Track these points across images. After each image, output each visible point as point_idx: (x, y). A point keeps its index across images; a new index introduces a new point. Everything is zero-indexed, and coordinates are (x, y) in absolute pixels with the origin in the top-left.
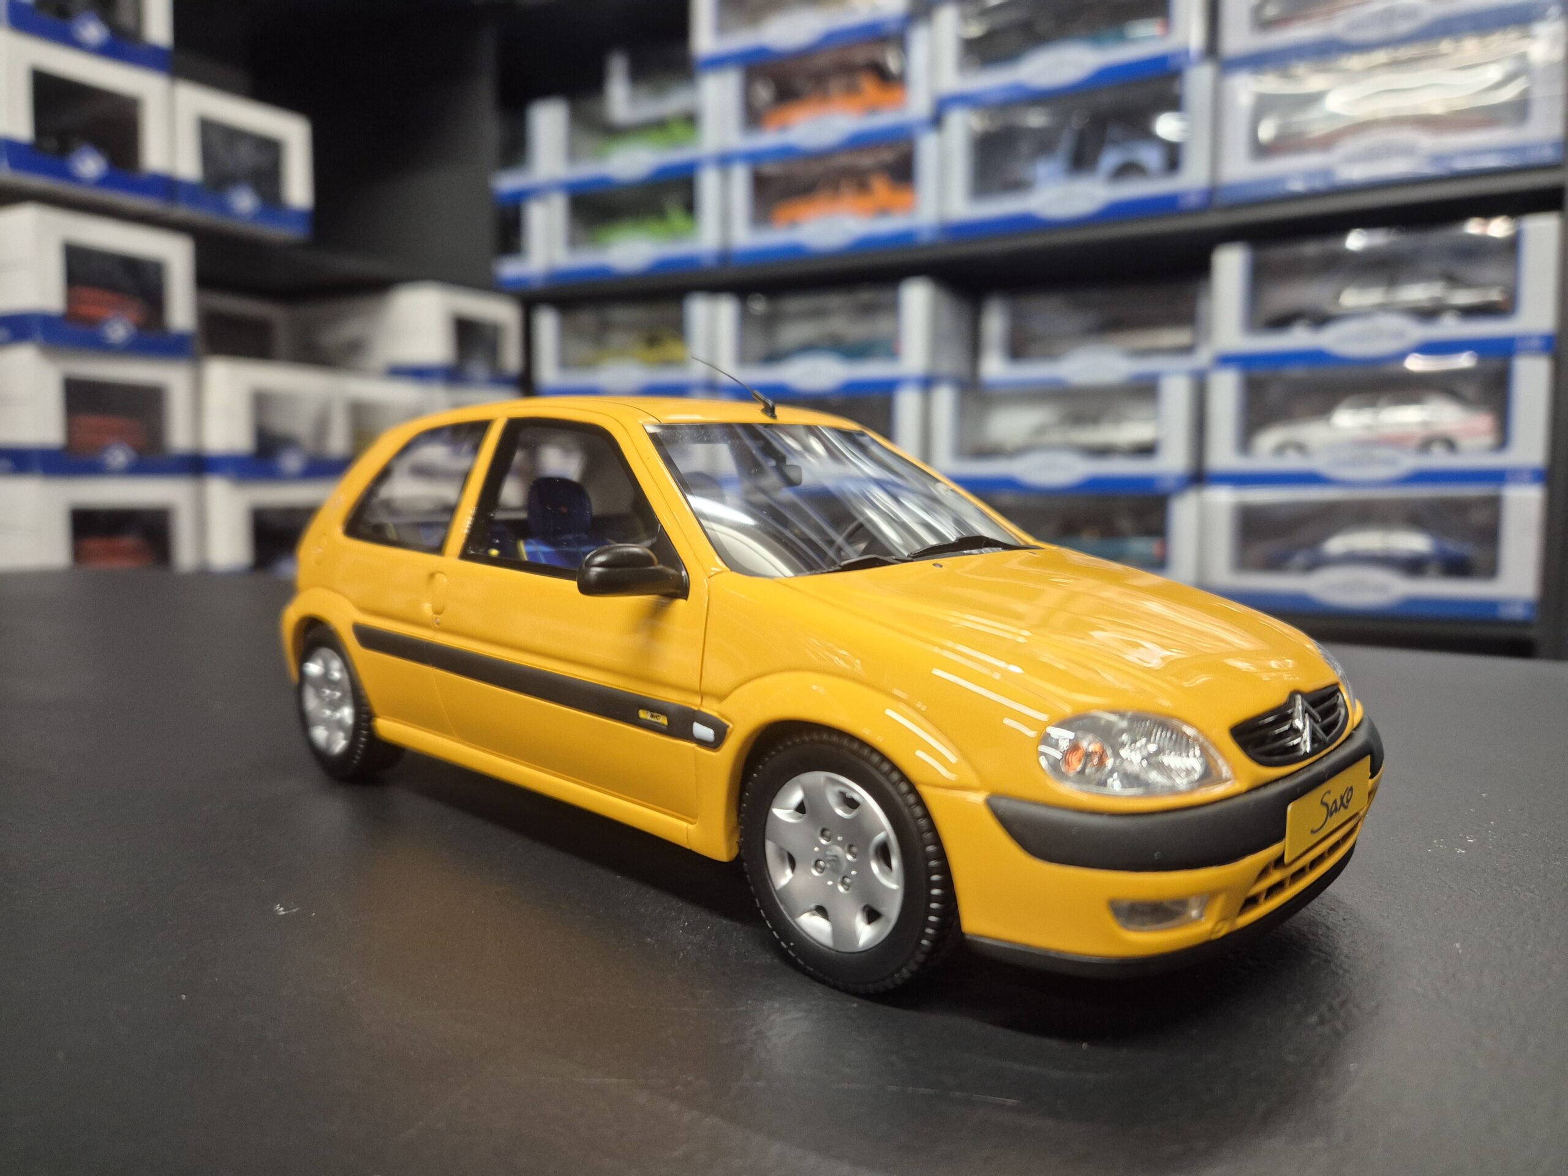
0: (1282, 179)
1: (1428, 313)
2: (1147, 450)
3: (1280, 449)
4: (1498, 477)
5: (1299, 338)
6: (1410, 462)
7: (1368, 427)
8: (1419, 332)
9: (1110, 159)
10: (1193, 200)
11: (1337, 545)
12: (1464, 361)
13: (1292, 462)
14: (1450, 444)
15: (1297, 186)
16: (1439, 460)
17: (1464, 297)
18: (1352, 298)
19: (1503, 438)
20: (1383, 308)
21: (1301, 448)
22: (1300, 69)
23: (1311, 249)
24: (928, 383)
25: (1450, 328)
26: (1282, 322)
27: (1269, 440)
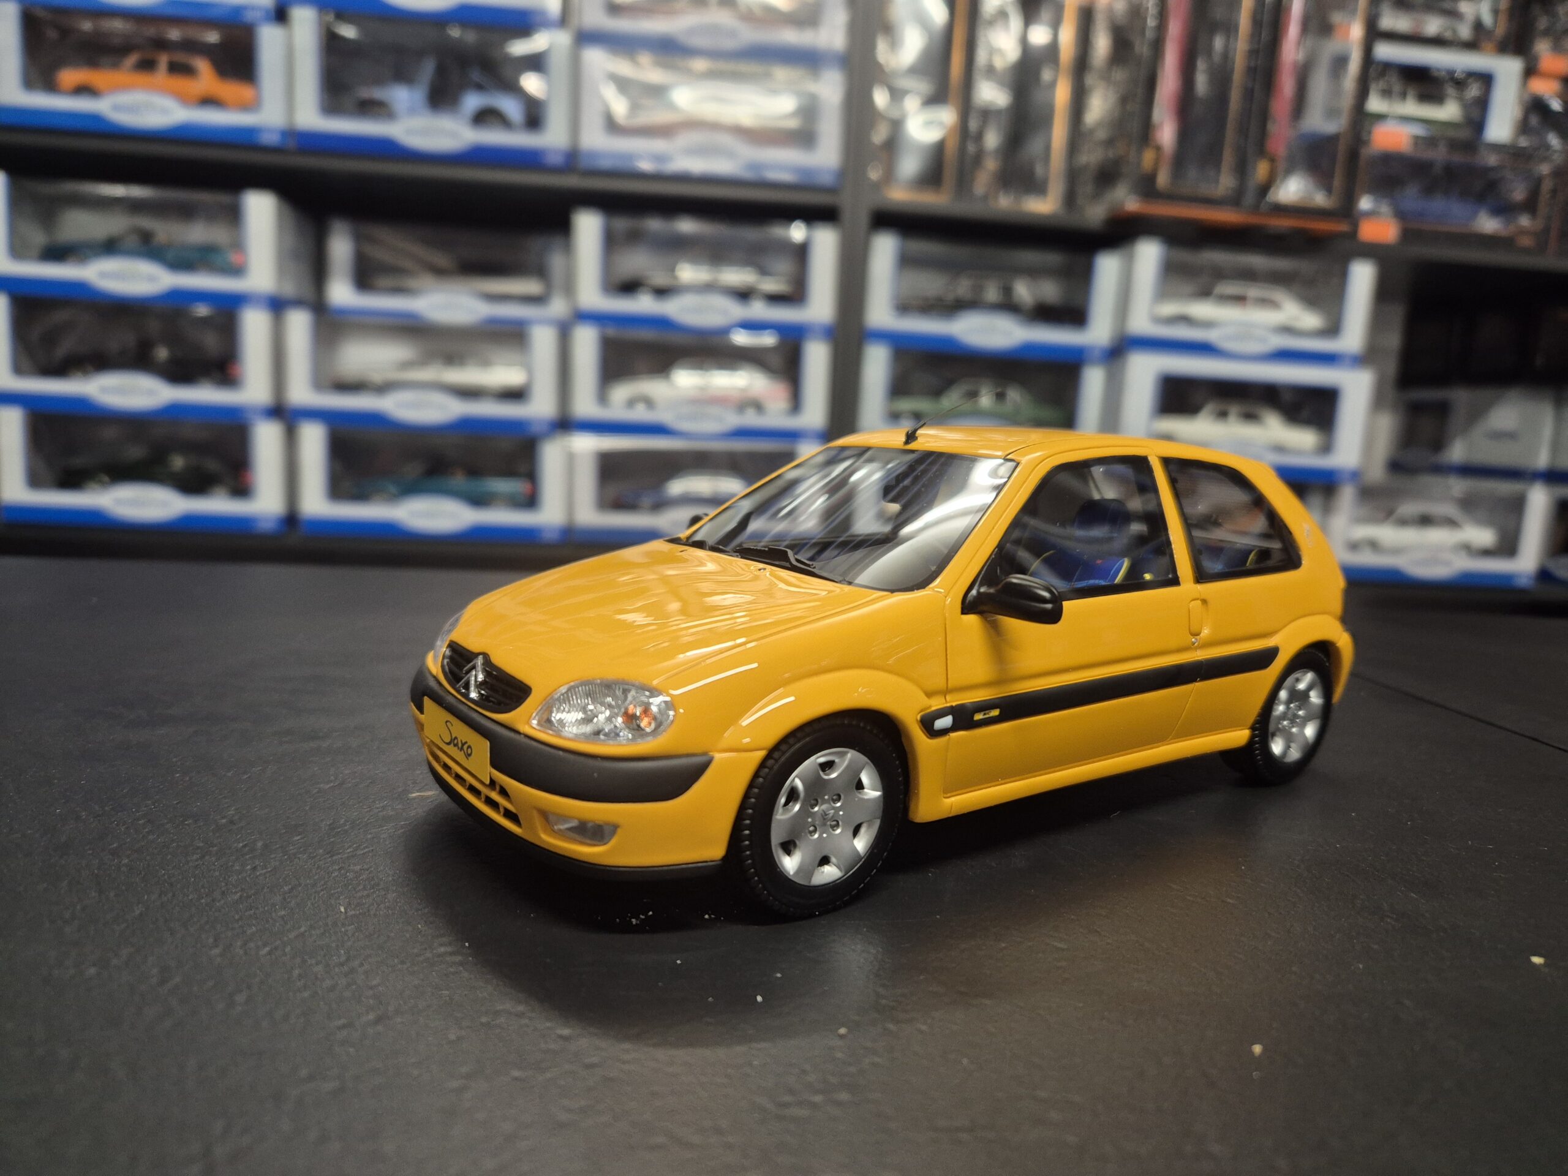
0: (630, 157)
1: (744, 295)
2: (516, 395)
3: (631, 403)
4: (793, 435)
5: (643, 304)
6: (733, 420)
7: (702, 389)
8: (737, 311)
9: (472, 101)
10: (555, 160)
11: (677, 487)
12: (768, 340)
13: (640, 414)
14: (757, 406)
15: (645, 166)
16: (751, 419)
17: (771, 285)
18: (688, 273)
19: (796, 402)
20: (709, 288)
21: (649, 402)
22: (645, 58)
23: (655, 224)
24: (277, 306)
25: (758, 310)
26: (629, 287)
27: (621, 392)
